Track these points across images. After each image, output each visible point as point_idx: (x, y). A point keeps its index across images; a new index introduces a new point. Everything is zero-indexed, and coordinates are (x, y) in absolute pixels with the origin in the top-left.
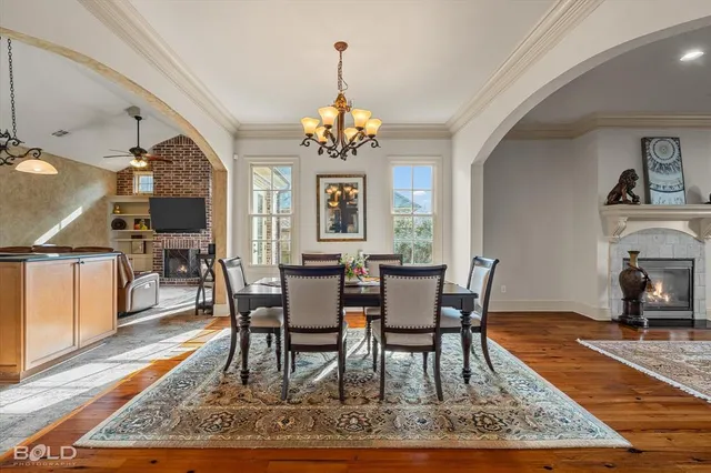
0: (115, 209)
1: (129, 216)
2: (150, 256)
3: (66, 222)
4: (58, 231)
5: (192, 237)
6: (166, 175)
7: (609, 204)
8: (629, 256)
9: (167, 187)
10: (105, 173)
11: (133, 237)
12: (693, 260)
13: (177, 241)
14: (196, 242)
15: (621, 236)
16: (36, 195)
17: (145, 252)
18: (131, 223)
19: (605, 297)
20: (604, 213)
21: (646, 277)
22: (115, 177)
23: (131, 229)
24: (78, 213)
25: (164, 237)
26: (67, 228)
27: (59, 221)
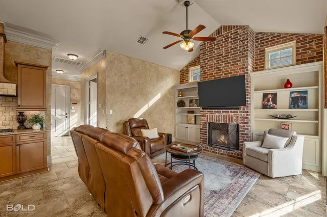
0: (179, 94)
1: (186, 98)
2: (198, 127)
3: (152, 102)
4: (147, 109)
5: (231, 113)
6: (210, 63)
9: (210, 72)
10: (173, 71)
11: (189, 112)
13: (218, 116)
14: (234, 118)
16: (134, 86)
17: (195, 123)
18: (187, 103)
22: (179, 73)
23: (187, 107)
24: (158, 97)
25: (208, 113)
26: (152, 107)
27: (148, 102)
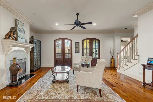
7: (5, 39)
8: (13, 59)
12: (26, 59)
15: (10, 52)
19: (4, 78)
20: (3, 42)
21: (19, 66)
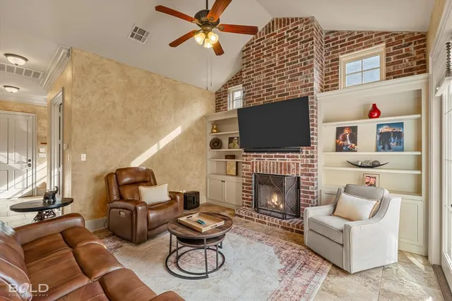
0: (213, 128)
1: (224, 135)
2: (241, 180)
3: (165, 142)
4: (156, 151)
5: (288, 158)
6: (256, 78)
9: (256, 93)
10: (204, 92)
11: (227, 157)
13: (269, 162)
16: (131, 113)
17: (237, 175)
18: (225, 142)
22: (214, 97)
23: (225, 149)
24: (177, 132)
25: (253, 158)
26: (165, 148)
27: (157, 141)
